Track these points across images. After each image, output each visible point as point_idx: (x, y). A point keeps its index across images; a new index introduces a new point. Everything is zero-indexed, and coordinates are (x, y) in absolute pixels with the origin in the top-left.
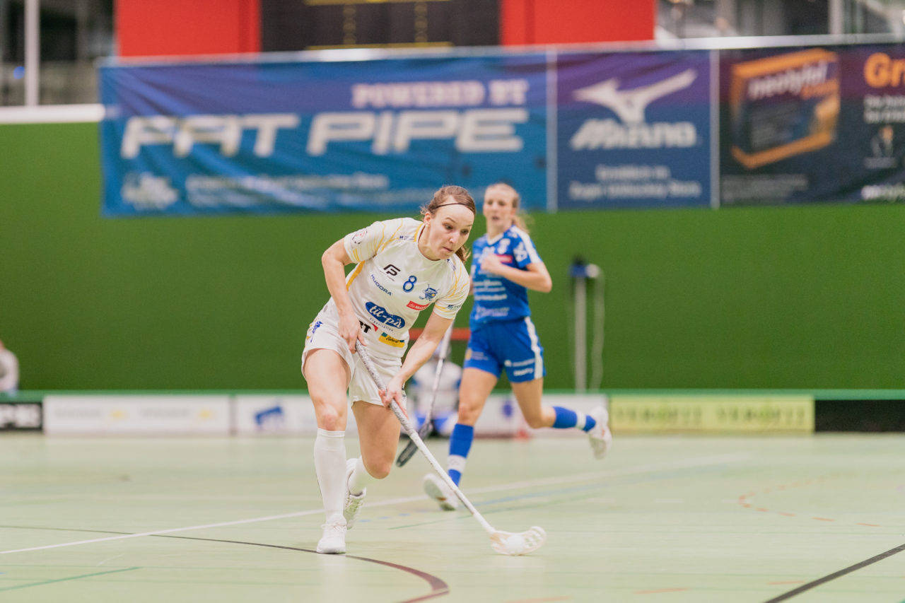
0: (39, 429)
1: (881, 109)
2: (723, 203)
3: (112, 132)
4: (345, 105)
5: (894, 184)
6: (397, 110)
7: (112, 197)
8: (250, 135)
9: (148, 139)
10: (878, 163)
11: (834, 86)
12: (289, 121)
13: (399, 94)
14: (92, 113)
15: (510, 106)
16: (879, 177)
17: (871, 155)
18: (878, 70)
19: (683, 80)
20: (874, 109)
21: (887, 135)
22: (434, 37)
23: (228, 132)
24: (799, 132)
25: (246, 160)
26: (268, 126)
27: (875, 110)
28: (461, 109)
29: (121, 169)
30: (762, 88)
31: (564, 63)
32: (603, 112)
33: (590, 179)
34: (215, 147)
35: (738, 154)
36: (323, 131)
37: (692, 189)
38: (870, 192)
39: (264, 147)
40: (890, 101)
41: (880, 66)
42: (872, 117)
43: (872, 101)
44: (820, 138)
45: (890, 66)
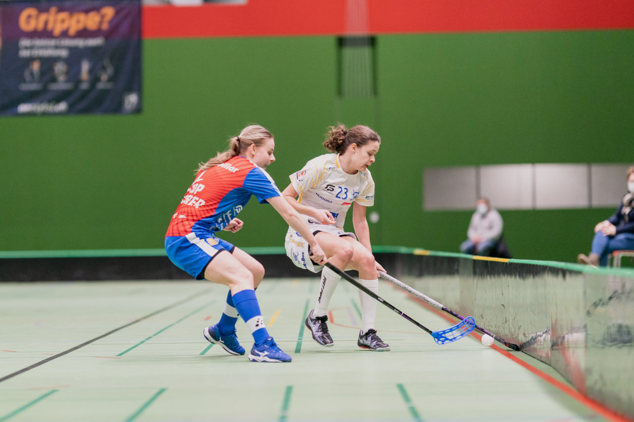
1: (32, 48)
5: (41, 102)
10: (29, 87)
16: (30, 97)
17: (24, 81)
18: (29, 20)
20: (26, 48)
21: (36, 66)
38: (24, 108)
40: (38, 42)
41: (29, 17)
42: (24, 53)
43: (25, 42)
45: (37, 17)
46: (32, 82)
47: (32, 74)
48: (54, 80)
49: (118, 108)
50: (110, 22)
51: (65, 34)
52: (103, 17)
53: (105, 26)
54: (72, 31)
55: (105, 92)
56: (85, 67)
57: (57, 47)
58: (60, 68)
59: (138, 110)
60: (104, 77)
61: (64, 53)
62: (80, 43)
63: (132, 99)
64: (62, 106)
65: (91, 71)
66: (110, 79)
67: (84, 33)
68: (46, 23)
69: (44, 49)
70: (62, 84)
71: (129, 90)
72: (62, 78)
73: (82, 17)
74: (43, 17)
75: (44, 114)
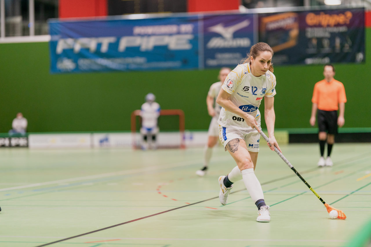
0: (27, 146)
3: (53, 45)
4: (130, 34)
6: (149, 35)
7: (53, 67)
8: (99, 45)
9: (66, 47)
10: (312, 51)
11: (296, 25)
12: (112, 40)
13: (149, 30)
14: (46, 38)
15: (186, 33)
16: (311, 56)
17: (309, 48)
18: (311, 19)
19: (244, 24)
21: (314, 42)
22: (166, 10)
23: (92, 44)
24: (285, 41)
25: (98, 53)
26: (106, 42)
27: (310, 33)
28: (171, 35)
29: (57, 57)
30: (272, 26)
31: (205, 19)
32: (218, 35)
33: (213, 58)
34: (88, 49)
36: (124, 43)
38: (309, 61)
39: (104, 48)
40: (316, 30)
42: (309, 35)
43: (309, 30)
44: (291, 43)
45: (315, 18)
46: (313, 48)
47: (313, 45)
48: (322, 47)
50: (350, 20)
51: (328, 26)
52: (346, 17)
53: (348, 22)
54: (332, 24)
55: (347, 54)
56: (338, 42)
58: (326, 43)
59: (364, 61)
60: (347, 45)
61: (327, 35)
62: (335, 30)
63: (360, 56)
64: (327, 60)
65: (341, 43)
66: (351, 47)
67: (338, 25)
69: (319, 33)
71: (359, 51)
72: (326, 46)
74: (318, 18)
75: (319, 64)
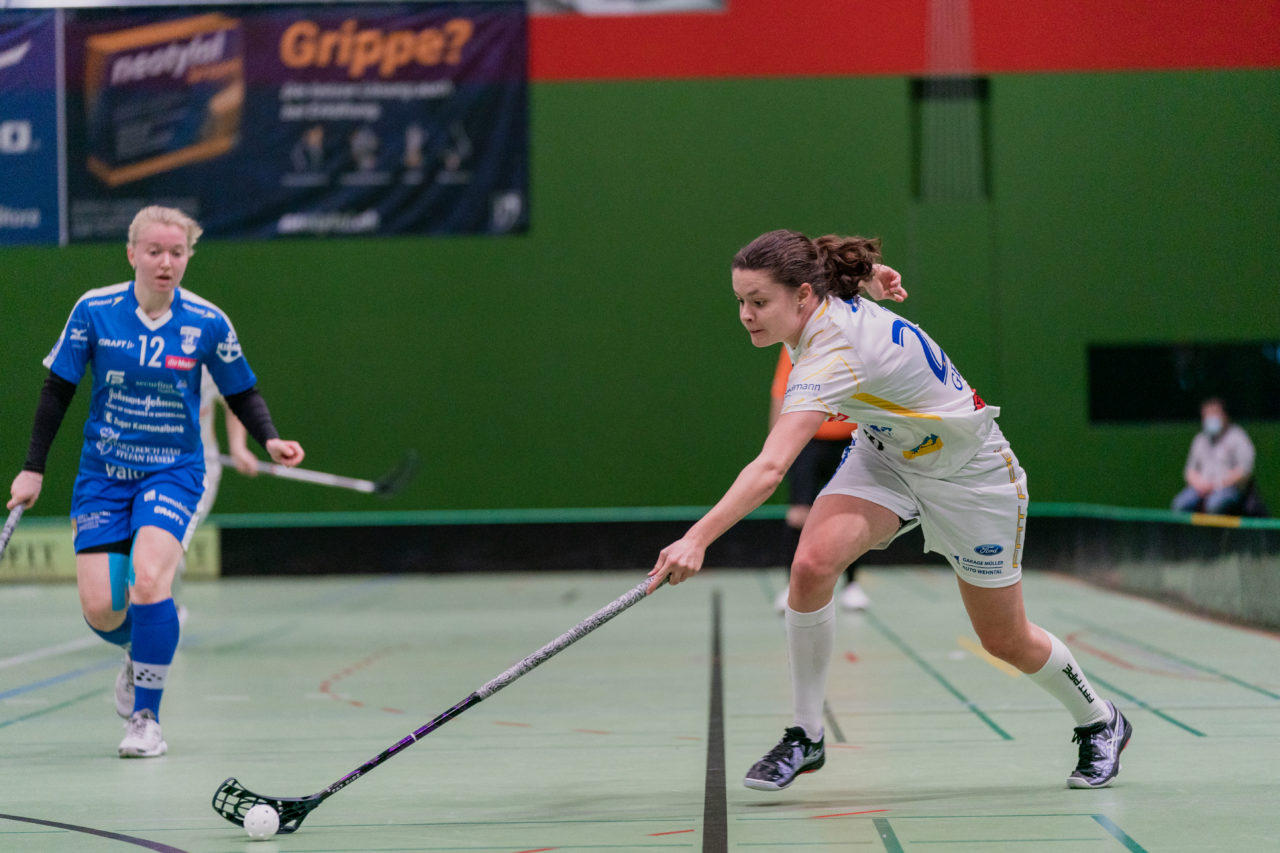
1: (306, 101)
2: (73, 240)
5: (326, 211)
10: (303, 181)
11: (235, 66)
16: (303, 201)
17: (290, 168)
18: (299, 45)
20: (295, 102)
21: (315, 139)
24: (187, 134)
30: (125, 70)
35: (95, 166)
37: (31, 218)
38: (291, 223)
40: (320, 90)
41: (300, 39)
42: (291, 113)
43: (292, 91)
44: (218, 144)
45: (317, 39)
46: (308, 169)
47: (306, 153)
48: (351, 166)
49: (480, 223)
50: (466, 48)
51: (372, 73)
52: (450, 38)
53: (454, 58)
54: (388, 68)
55: (455, 191)
56: (414, 139)
57: (356, 100)
58: (363, 142)
59: (522, 225)
60: (453, 160)
61: (371, 112)
62: (404, 91)
63: (509, 205)
64: (368, 220)
65: (426, 149)
66: (466, 165)
67: (411, 72)
68: (335, 50)
69: (333, 103)
70: (368, 174)
71: (503, 186)
72: (367, 163)
73: (407, 39)
74: (329, 40)
75: (332, 235)
